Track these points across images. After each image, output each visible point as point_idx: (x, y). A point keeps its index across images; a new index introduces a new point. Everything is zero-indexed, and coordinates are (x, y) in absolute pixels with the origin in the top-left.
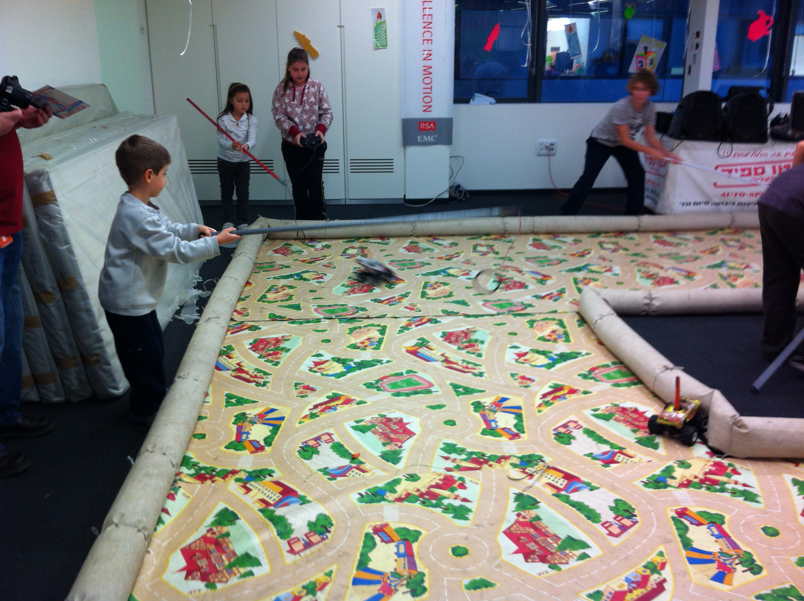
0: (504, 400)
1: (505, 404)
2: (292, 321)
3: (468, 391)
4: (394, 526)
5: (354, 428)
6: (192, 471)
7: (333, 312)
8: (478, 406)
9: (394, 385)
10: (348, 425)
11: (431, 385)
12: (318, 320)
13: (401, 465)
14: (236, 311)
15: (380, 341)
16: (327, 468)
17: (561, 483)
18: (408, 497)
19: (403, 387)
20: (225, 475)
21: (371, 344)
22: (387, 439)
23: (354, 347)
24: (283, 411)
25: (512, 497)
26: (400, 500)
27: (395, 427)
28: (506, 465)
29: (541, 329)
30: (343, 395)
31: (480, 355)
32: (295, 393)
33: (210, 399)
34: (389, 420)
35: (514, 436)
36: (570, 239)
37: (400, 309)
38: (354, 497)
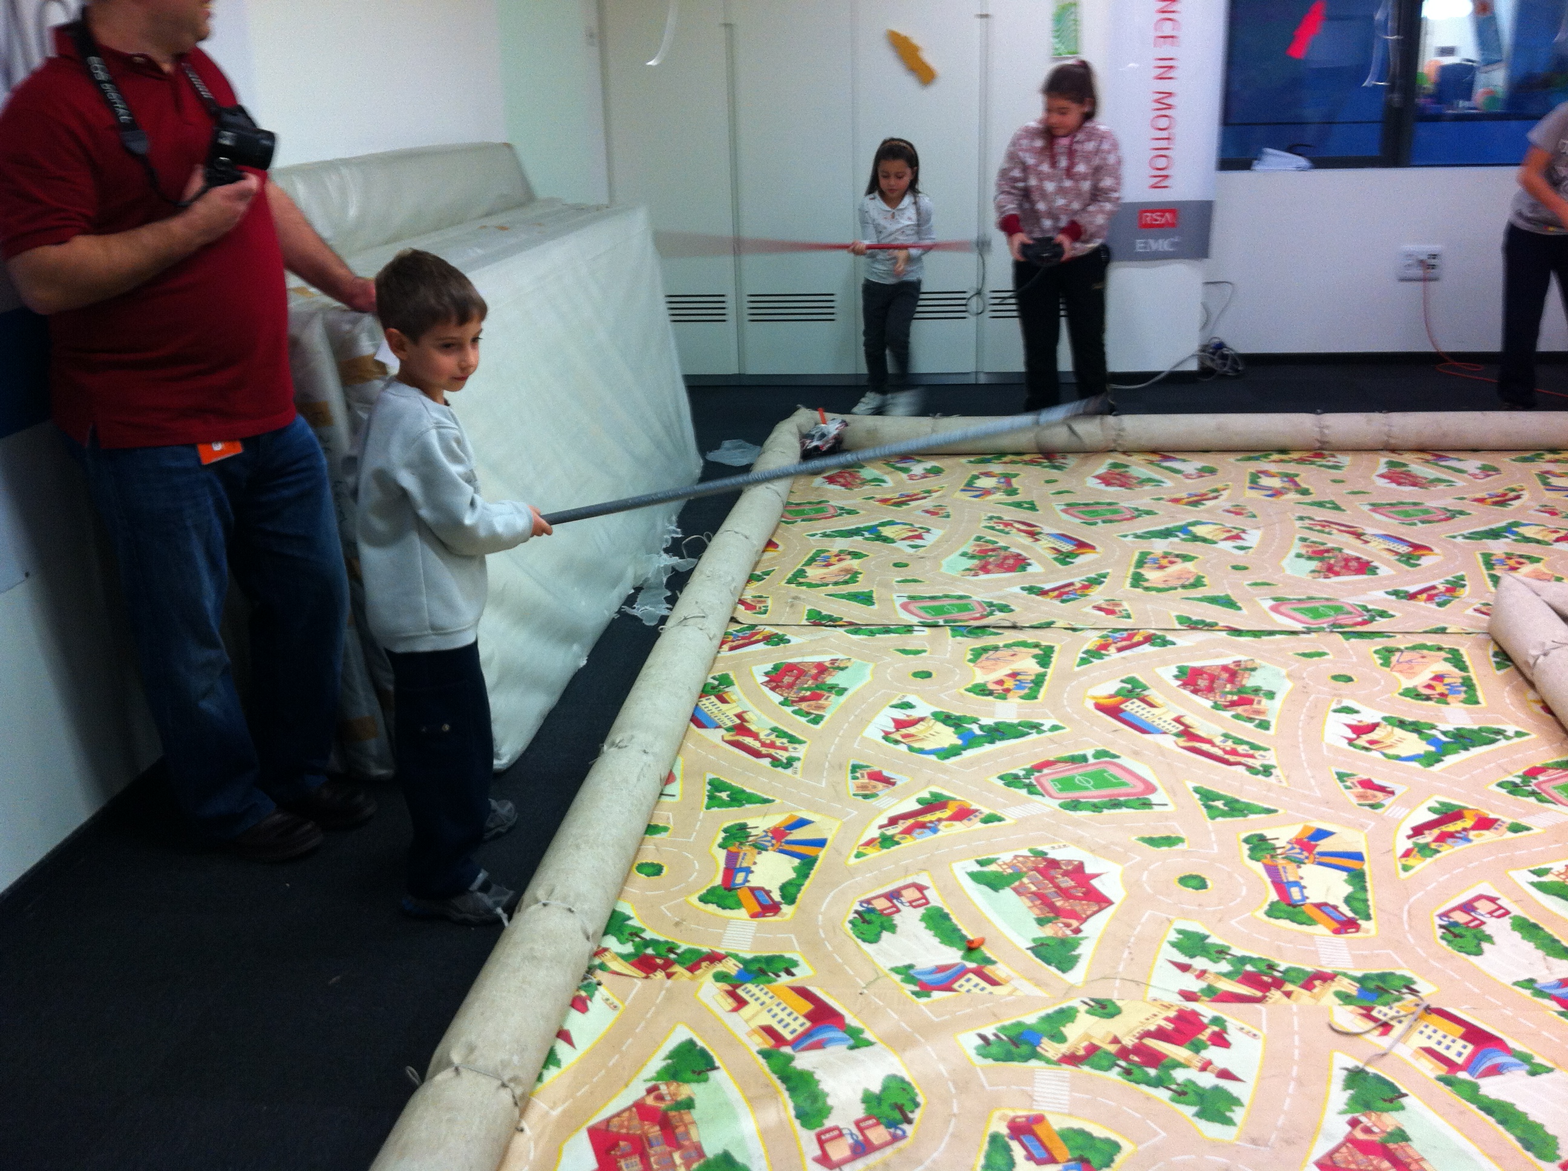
0: (1322, 834)
1: (1324, 845)
2: (854, 628)
3: (1236, 808)
4: (1057, 1122)
5: (975, 877)
6: (628, 948)
7: (939, 611)
8: (1259, 845)
9: (1067, 784)
10: (962, 869)
11: (1151, 789)
12: (909, 629)
13: (1077, 976)
14: (742, 602)
15: (1039, 681)
16: (911, 967)
17: (1459, 1050)
18: (1089, 1055)
19: (1087, 788)
20: (696, 961)
21: (1019, 687)
22: (1049, 911)
23: (982, 690)
24: (823, 826)
25: (1339, 1077)
26: (1071, 1059)
27: (1066, 882)
28: (1326, 996)
29: (1409, 670)
30: (954, 800)
31: (1264, 725)
32: (851, 786)
33: (674, 788)
34: (1054, 864)
35: (1347, 925)
36: (1472, 464)
37: (1084, 610)
38: (969, 1041)
